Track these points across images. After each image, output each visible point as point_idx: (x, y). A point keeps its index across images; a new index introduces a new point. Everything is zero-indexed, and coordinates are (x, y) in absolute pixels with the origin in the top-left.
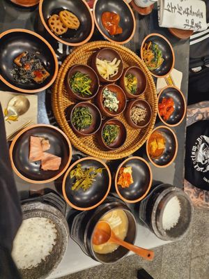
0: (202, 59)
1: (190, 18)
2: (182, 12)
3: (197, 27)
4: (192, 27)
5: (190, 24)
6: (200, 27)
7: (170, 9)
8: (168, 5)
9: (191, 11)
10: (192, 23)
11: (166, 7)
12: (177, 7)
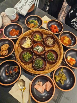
0: (45, 5)
1: (28, 3)
2: (25, 5)
5: (30, 4)
7: (21, 9)
8: (20, 9)
9: (26, 1)
10: (30, 3)
12: (22, 6)
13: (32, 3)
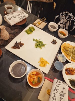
2: (15, 17)
3: (24, 17)
4: (22, 18)
5: (21, 18)
6: (26, 16)
7: (10, 19)
8: (8, 18)
9: (18, 15)
10: (22, 17)
11: (8, 19)
12: (12, 17)
13: (23, 17)
